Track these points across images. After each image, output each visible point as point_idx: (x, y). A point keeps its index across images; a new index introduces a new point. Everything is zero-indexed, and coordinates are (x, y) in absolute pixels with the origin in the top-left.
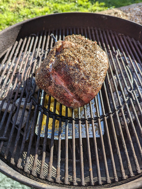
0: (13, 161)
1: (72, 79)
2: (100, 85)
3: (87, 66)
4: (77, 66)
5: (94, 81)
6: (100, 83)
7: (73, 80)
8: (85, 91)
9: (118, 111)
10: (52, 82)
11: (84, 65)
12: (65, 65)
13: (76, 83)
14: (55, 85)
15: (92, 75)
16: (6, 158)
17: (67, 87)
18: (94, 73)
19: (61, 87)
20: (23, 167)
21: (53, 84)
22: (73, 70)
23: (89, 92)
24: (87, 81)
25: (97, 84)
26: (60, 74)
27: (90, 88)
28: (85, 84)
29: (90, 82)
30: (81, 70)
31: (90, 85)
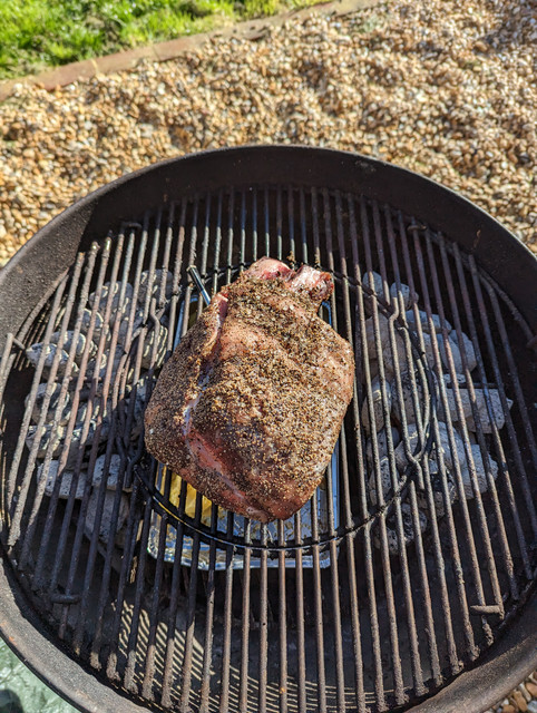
0: (95, 661)
1: (242, 460)
2: (318, 474)
3: (284, 424)
4: (258, 426)
5: (303, 466)
6: (319, 468)
7: (247, 465)
8: (276, 495)
9: (373, 520)
10: (189, 461)
11: (277, 421)
12: (225, 422)
13: (254, 472)
14: (198, 468)
15: (298, 447)
16: (77, 651)
17: (228, 477)
18: (304, 441)
19: (214, 475)
20: (120, 675)
21: (193, 467)
22: (245, 436)
23: (288, 496)
24: (284, 468)
25: (310, 473)
26: (211, 443)
27: (290, 487)
28: (277, 475)
29: (292, 469)
30: (268, 435)
31: (290, 478)
